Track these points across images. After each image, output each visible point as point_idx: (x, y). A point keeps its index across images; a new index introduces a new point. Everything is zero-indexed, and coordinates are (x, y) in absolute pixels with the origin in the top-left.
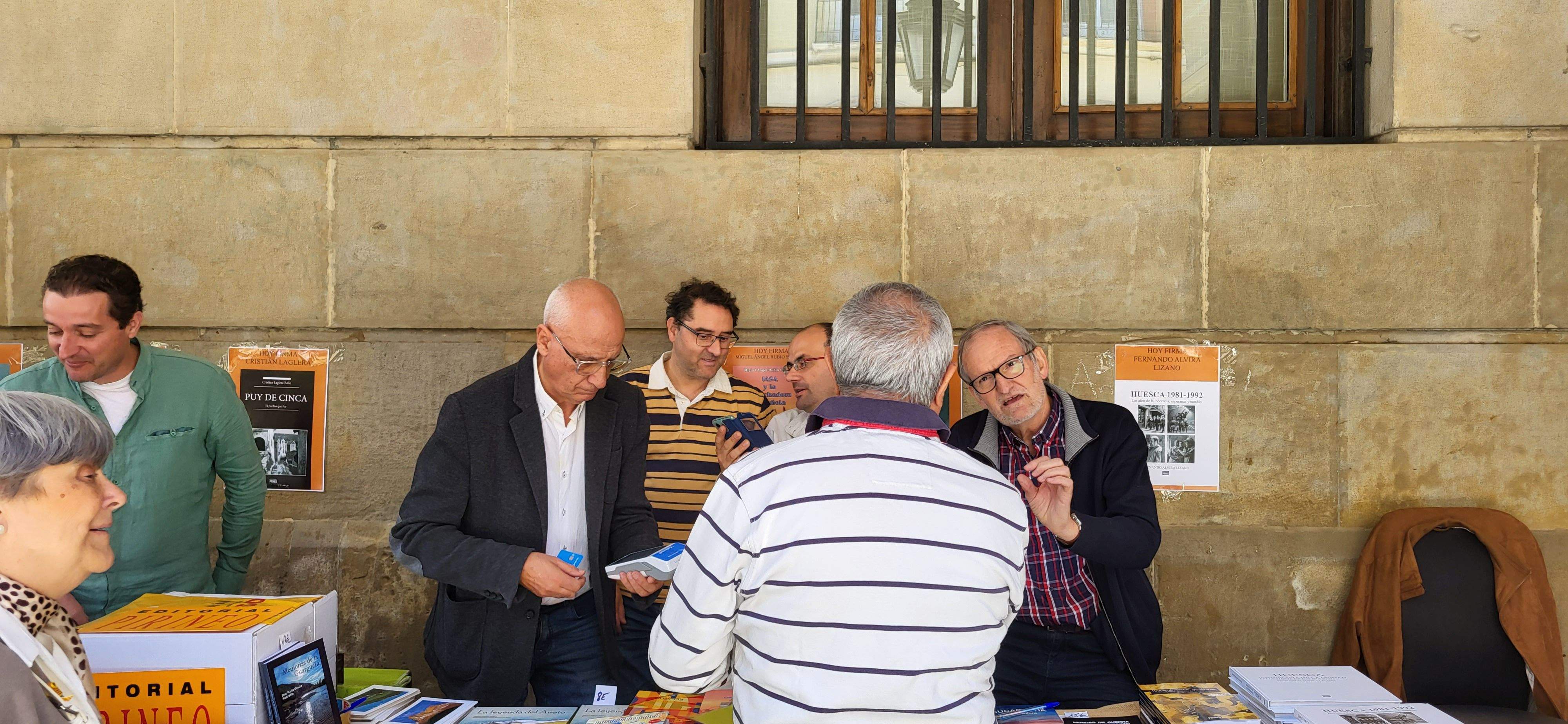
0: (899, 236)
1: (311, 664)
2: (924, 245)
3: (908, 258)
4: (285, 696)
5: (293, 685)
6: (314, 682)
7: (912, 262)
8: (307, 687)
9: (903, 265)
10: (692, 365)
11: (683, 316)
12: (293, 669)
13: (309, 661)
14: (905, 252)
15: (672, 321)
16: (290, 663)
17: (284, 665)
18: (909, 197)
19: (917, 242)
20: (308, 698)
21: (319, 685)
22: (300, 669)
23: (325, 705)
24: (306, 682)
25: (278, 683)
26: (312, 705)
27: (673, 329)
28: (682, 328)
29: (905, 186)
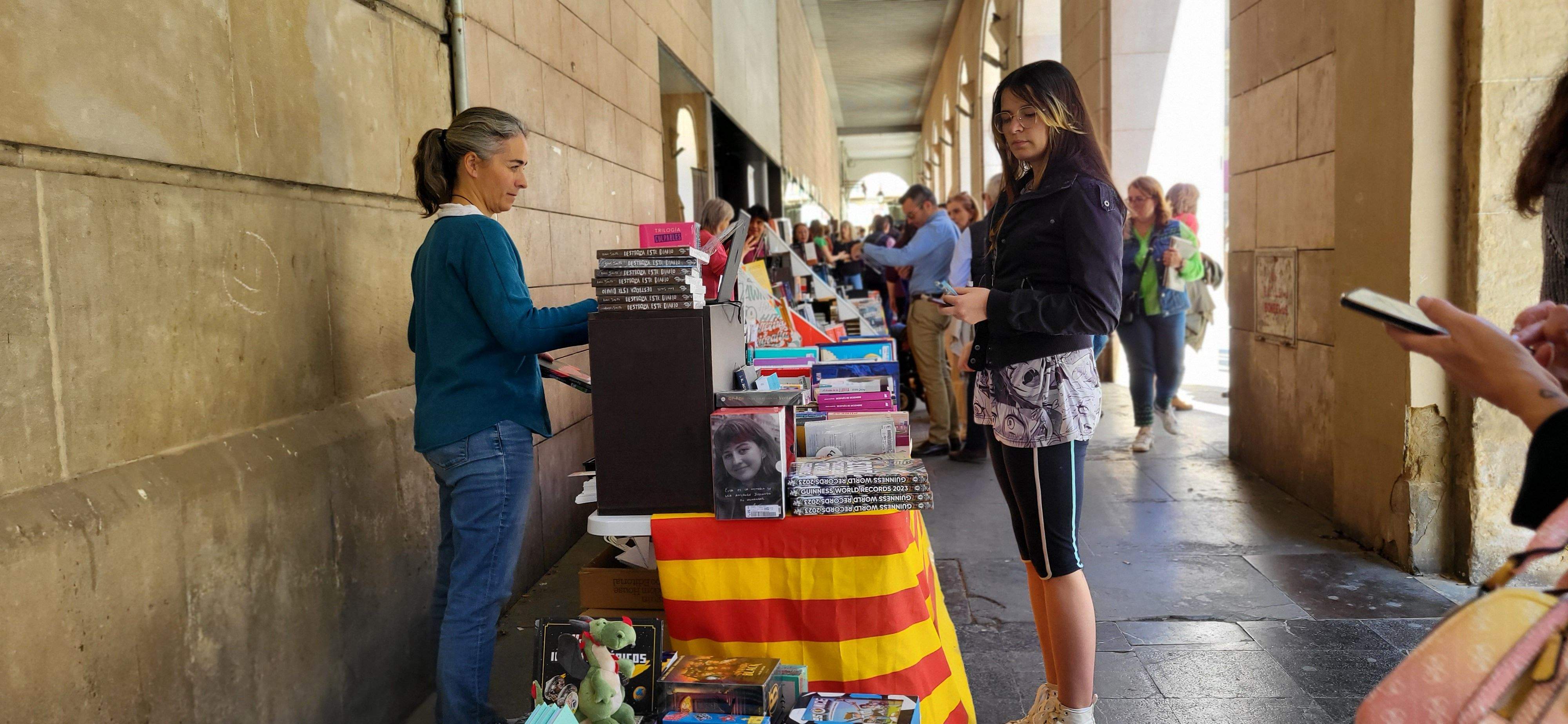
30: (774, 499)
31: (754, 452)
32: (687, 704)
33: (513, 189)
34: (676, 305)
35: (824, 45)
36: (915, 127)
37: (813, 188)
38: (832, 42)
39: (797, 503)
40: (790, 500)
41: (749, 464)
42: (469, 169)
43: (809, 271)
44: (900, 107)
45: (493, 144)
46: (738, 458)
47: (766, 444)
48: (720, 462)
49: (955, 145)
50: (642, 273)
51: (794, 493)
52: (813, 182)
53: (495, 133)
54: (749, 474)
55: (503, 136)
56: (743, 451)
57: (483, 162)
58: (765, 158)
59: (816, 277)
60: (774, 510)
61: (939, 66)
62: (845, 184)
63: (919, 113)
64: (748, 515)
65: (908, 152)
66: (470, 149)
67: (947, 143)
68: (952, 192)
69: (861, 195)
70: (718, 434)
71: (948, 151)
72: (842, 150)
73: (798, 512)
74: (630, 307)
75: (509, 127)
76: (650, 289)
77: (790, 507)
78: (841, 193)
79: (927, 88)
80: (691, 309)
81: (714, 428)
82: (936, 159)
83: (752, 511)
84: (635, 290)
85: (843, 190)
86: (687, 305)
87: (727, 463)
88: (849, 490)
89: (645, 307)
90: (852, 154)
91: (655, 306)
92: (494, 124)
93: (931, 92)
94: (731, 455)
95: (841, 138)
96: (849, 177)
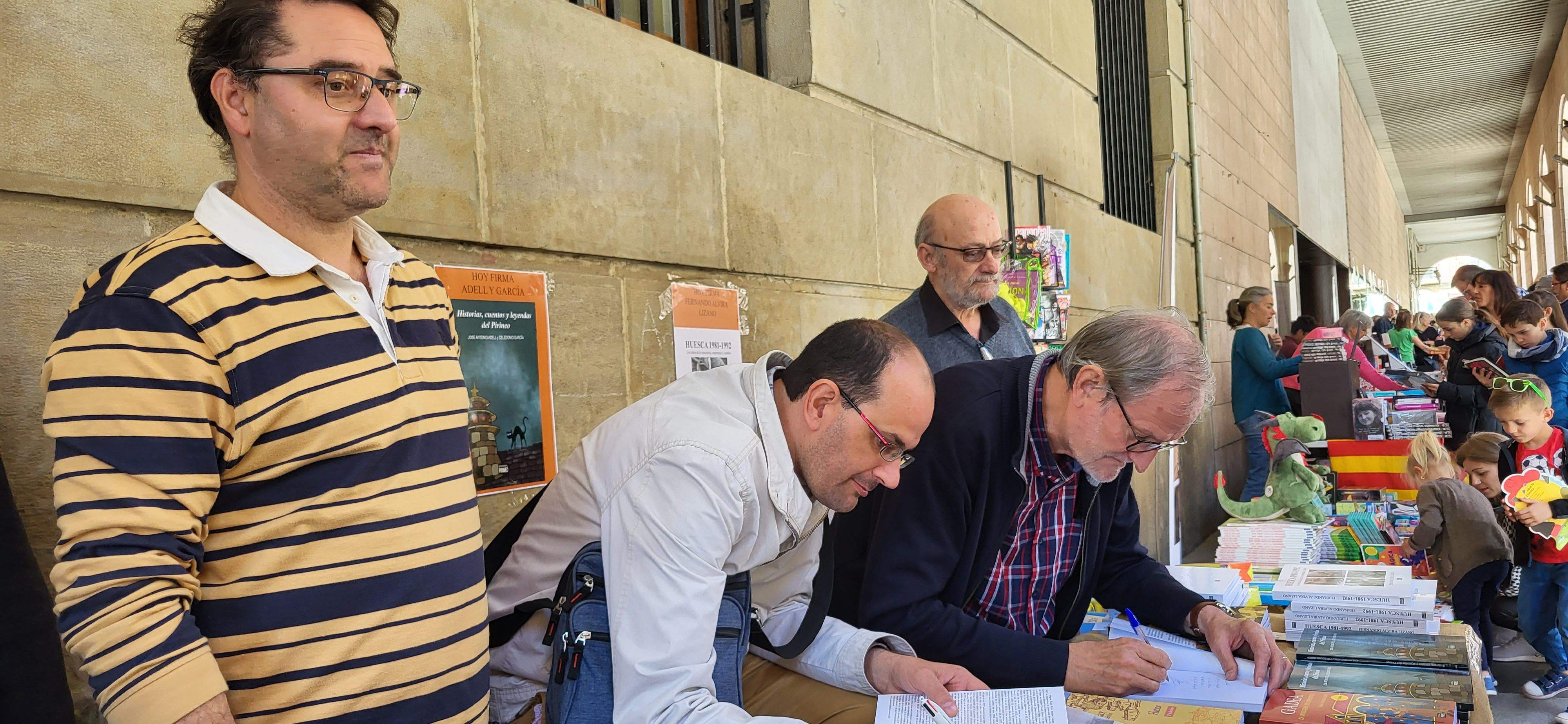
0: (470, 97)
2: (499, 118)
3: (483, 134)
7: (488, 141)
9: (478, 142)
10: (327, 172)
11: (260, 47)
14: (479, 124)
15: (226, 79)
18: (478, 38)
19: (492, 111)
27: (235, 101)
28: (264, 81)
29: (474, 21)
30: (1380, 432)
31: (1371, 414)
32: (1349, 498)
33: (1270, 316)
34: (1336, 360)
35: (1389, 145)
36: (1499, 208)
37: (1379, 281)
38: (1396, 142)
39: (1391, 434)
40: (1387, 433)
41: (1369, 419)
42: (1250, 309)
43: (1386, 351)
44: (1477, 192)
45: (1259, 299)
46: (1364, 417)
47: (1377, 411)
48: (1357, 418)
49: (1539, 230)
50: (1322, 347)
51: (1389, 431)
52: (1378, 276)
53: (1259, 294)
54: (1369, 423)
55: (1263, 295)
56: (1366, 414)
57: (1256, 306)
58: (1334, 262)
59: (1391, 356)
60: (1381, 437)
61: (1520, 150)
62: (1415, 271)
63: (1501, 194)
64: (1369, 439)
65: (1493, 232)
66: (1250, 302)
67: (1531, 230)
68: (1538, 277)
69: (1436, 281)
70: (1356, 408)
71: (1533, 236)
72: (1411, 236)
73: (1391, 438)
74: (1316, 361)
75: (1265, 292)
76: (1325, 354)
77: (1387, 436)
78: (1410, 281)
79: (1508, 171)
80: (1342, 361)
81: (1354, 405)
82: (1521, 244)
83: (1371, 437)
84: (1318, 354)
85: (1413, 277)
86: (1340, 359)
87: (1360, 419)
88: (1413, 430)
89: (1323, 361)
90: (1421, 240)
91: (1327, 360)
92: (1259, 291)
93: (1514, 174)
94: (1361, 416)
95: (1408, 226)
96: (1419, 263)
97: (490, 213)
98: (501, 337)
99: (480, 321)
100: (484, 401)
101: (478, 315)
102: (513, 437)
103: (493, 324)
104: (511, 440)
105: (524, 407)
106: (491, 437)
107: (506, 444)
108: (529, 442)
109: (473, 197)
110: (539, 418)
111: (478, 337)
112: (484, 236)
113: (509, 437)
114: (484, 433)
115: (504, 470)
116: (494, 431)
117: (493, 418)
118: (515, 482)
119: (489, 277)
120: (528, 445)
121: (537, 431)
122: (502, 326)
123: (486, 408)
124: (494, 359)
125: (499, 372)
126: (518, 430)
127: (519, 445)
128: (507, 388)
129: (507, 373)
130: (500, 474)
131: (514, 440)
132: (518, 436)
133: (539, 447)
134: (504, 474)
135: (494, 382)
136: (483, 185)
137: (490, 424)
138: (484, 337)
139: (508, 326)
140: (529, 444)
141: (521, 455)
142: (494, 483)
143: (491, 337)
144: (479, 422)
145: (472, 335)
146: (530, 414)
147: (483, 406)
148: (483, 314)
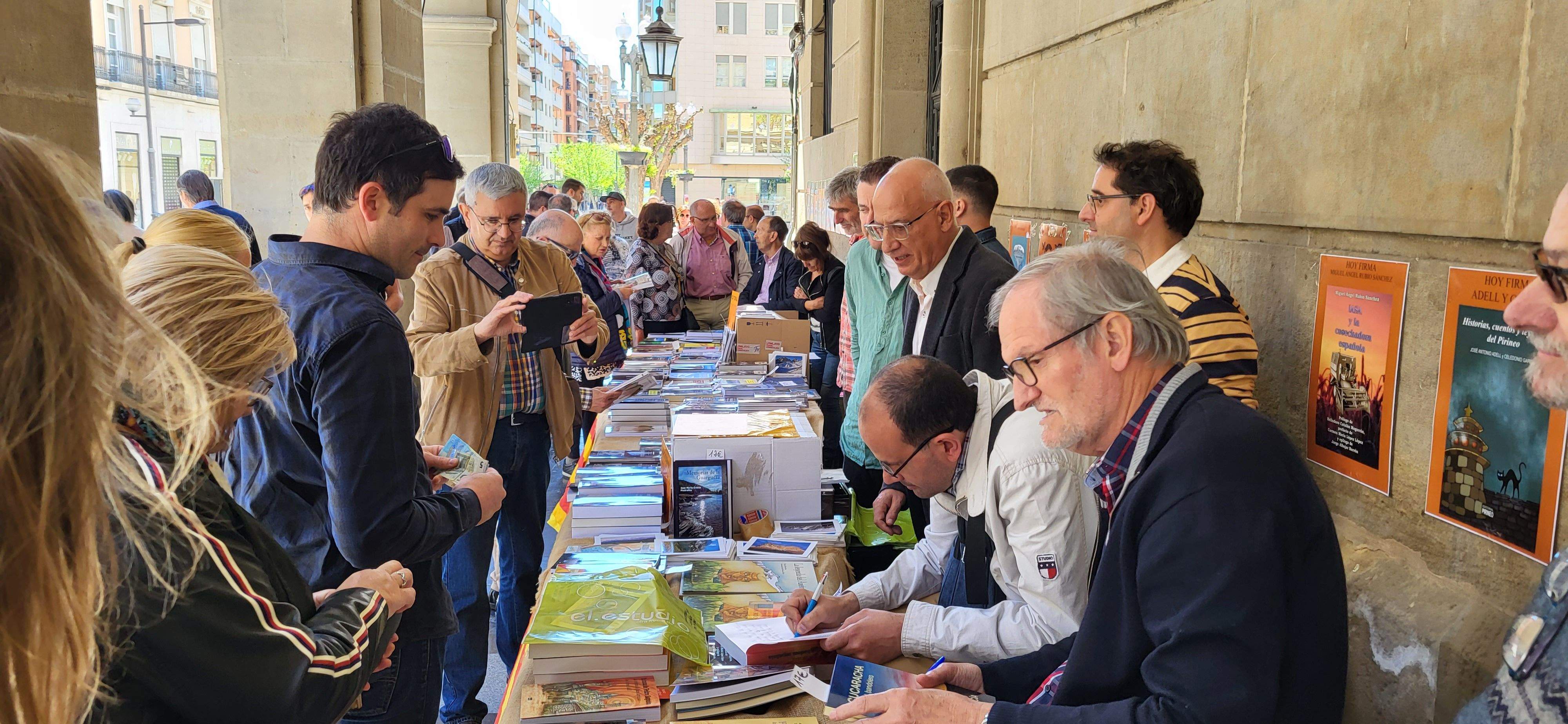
0: (1517, 60)
1: (713, 475)
3: (1525, 102)
4: (683, 489)
5: (693, 485)
6: (711, 489)
7: (1529, 110)
8: (706, 491)
9: (1517, 115)
12: (696, 473)
13: (712, 473)
14: (1522, 91)
16: (695, 469)
17: (690, 468)
19: (1540, 70)
20: (704, 498)
21: (717, 493)
22: (702, 476)
23: (718, 509)
24: (705, 486)
25: (680, 478)
26: (706, 504)
97: (1518, 203)
98: (1507, 357)
99: (1486, 332)
100: (1477, 425)
101: (1484, 326)
102: (1505, 479)
103: (1501, 338)
104: (1502, 482)
105: (1524, 450)
106: (1479, 468)
107: (1496, 486)
108: (1523, 494)
109: (1501, 186)
110: (1542, 470)
111: (1481, 351)
112: (1507, 232)
113: (1500, 478)
114: (1472, 461)
115: (1489, 513)
116: (1484, 463)
117: (1485, 448)
118: (1500, 535)
119: (1504, 282)
120: (1521, 498)
121: (1536, 487)
122: (1510, 343)
123: (1478, 434)
124: (1495, 381)
125: (1499, 398)
126: (1511, 474)
127: (1510, 492)
128: (1506, 419)
129: (1508, 401)
130: (1483, 514)
131: (1505, 484)
132: (1511, 482)
133: (1534, 507)
134: (1487, 517)
135: (1492, 407)
136: (1516, 168)
137: (1480, 453)
138: (1488, 353)
139: (1518, 344)
140: (1523, 497)
141: (1510, 505)
142: (1474, 520)
143: (1495, 354)
144: (1468, 446)
145: (1475, 347)
146: (1530, 461)
147: (1475, 430)
148: (1491, 326)
